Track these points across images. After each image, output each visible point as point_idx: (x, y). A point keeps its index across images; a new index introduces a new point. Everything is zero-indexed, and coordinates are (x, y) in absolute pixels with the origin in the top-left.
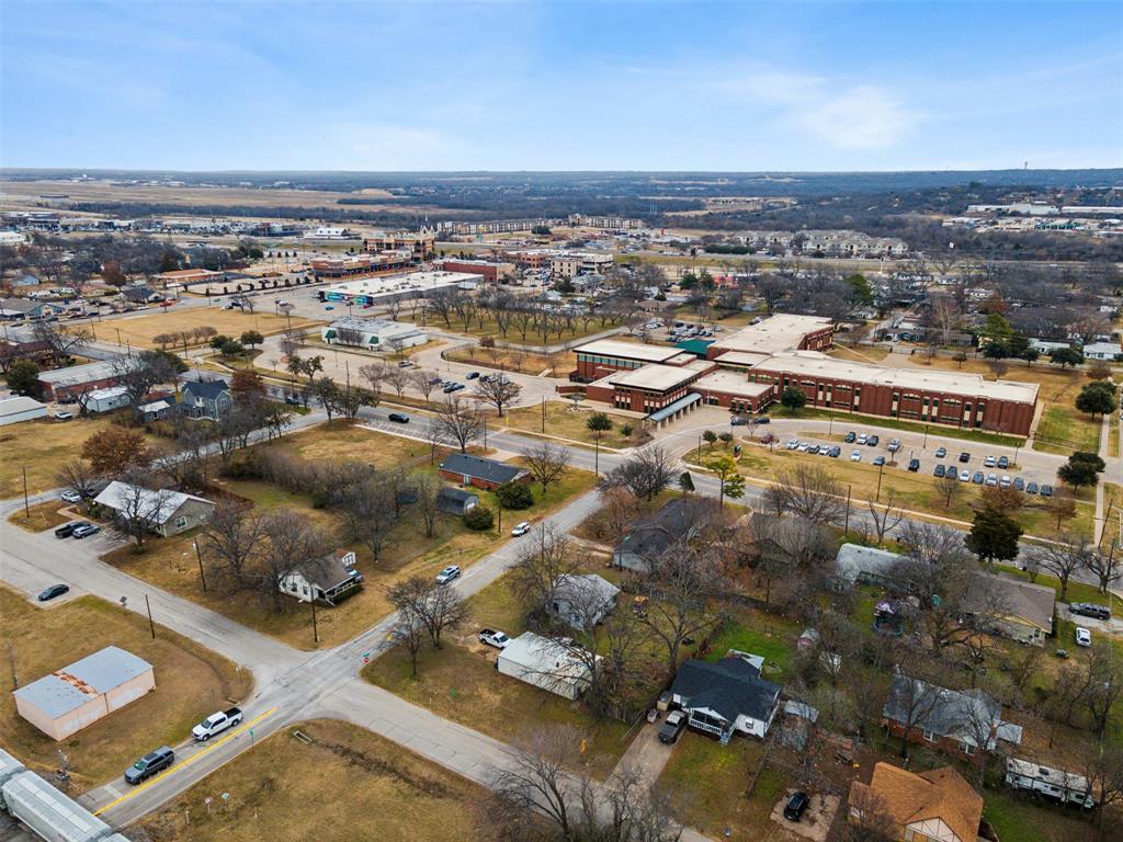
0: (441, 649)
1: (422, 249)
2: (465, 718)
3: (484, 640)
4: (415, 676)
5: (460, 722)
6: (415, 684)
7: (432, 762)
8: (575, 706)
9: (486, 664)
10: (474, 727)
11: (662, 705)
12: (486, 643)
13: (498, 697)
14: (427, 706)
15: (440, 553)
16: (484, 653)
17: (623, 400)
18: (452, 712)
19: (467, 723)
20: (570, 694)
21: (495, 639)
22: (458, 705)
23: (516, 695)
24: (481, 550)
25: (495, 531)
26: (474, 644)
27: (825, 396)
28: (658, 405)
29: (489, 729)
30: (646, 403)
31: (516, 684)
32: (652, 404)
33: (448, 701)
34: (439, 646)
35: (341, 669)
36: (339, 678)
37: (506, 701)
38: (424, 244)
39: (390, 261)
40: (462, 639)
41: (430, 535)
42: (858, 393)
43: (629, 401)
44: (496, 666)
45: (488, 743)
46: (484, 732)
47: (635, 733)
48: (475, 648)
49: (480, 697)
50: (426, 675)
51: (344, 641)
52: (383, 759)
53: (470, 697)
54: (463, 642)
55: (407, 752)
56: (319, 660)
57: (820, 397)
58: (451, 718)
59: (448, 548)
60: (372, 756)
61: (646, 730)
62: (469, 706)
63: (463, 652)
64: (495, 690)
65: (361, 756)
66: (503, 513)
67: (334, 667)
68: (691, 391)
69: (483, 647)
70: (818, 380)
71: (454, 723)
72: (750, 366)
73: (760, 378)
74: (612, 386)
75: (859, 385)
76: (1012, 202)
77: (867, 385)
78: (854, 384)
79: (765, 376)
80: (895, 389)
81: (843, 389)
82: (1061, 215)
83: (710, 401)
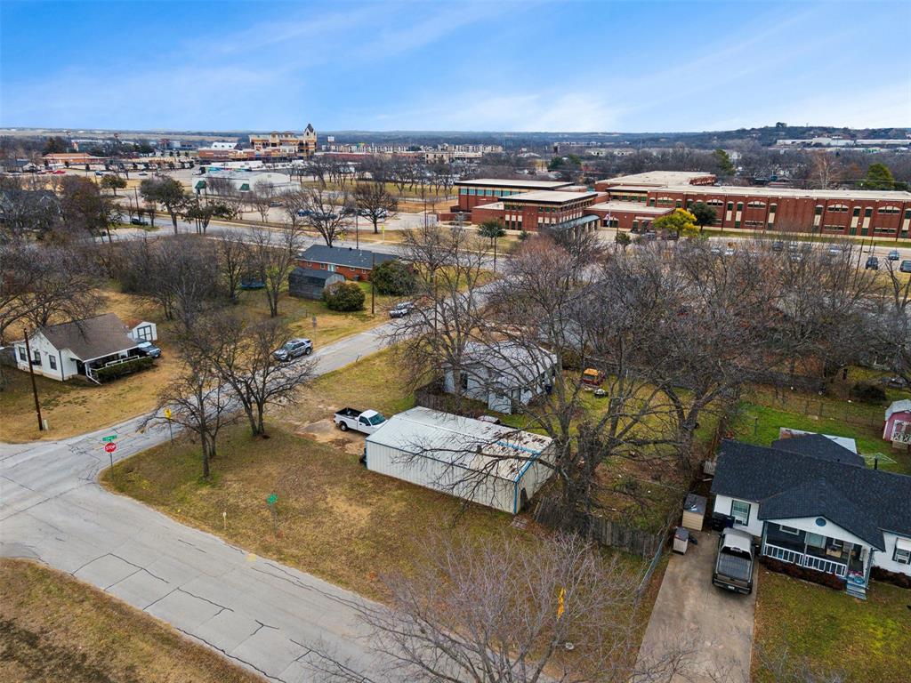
0: (266, 437)
1: (305, 149)
2: (294, 551)
3: (343, 423)
4: (207, 477)
5: (281, 559)
6: (204, 491)
7: (201, 651)
8: (519, 524)
9: (344, 460)
10: (313, 567)
11: (693, 519)
12: (348, 429)
13: (365, 512)
14: (218, 529)
16: (342, 443)
17: (514, 219)
18: (270, 539)
19: (297, 561)
20: (506, 503)
21: (363, 420)
22: (283, 527)
23: (400, 506)
24: (348, 330)
25: (368, 313)
26: (324, 431)
27: (734, 216)
28: (554, 221)
29: (345, 571)
30: (540, 220)
31: (400, 488)
32: (547, 220)
33: (264, 520)
34: (260, 433)
37: (379, 518)
38: (307, 144)
39: (274, 155)
40: (306, 424)
42: (773, 210)
43: (520, 219)
44: (363, 460)
45: (340, 600)
46: (334, 577)
47: (659, 573)
48: (327, 434)
49: (329, 511)
50: (230, 476)
52: (82, 646)
53: (308, 512)
54: (308, 429)
55: (145, 626)
56: (31, 457)
57: (729, 218)
58: (265, 550)
59: (300, 327)
60: (59, 640)
61: (675, 567)
62: (305, 529)
63: (305, 442)
64: (361, 499)
65: (32, 640)
66: (378, 299)
68: (587, 213)
69: (341, 435)
70: (726, 198)
71: (269, 561)
72: (646, 192)
73: (659, 201)
74: (501, 206)
75: (776, 199)
76: (813, 136)
77: (784, 199)
78: (769, 200)
79: (665, 199)
80: (819, 201)
81: (756, 206)
82: (857, 146)
83: (608, 223)
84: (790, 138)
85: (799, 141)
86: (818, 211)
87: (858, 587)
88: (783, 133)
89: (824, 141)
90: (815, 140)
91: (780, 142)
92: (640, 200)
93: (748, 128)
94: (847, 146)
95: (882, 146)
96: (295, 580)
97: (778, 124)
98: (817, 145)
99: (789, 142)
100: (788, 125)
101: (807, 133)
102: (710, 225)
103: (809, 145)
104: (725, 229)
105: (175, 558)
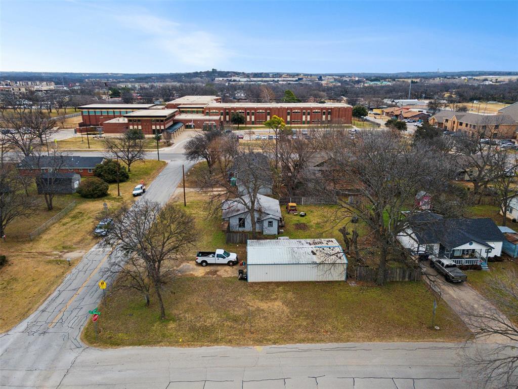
3: (203, 261)
6: (172, 325)
8: (353, 284)
12: (209, 264)
13: (278, 304)
15: (75, 217)
16: (214, 273)
21: (219, 256)
25: (114, 196)
26: (193, 270)
27: (251, 118)
28: (162, 127)
30: (154, 127)
31: (278, 286)
32: (158, 127)
33: (231, 327)
35: (48, 347)
36: (56, 359)
37: (290, 304)
41: (50, 208)
42: (269, 114)
43: (140, 127)
48: (197, 271)
49: (261, 310)
51: (24, 315)
53: (250, 314)
67: (33, 349)
68: (176, 122)
70: (246, 109)
71: (270, 346)
72: (203, 108)
73: (211, 112)
74: (126, 121)
75: (269, 109)
76: (231, 76)
77: (273, 108)
78: (266, 109)
79: (214, 111)
80: (288, 109)
81: (261, 112)
82: (252, 81)
83: (192, 126)
84: (221, 77)
85: (225, 79)
86: (288, 114)
87: (485, 267)
88: (217, 75)
89: (237, 78)
90: (233, 78)
91: (217, 79)
92: (197, 112)
93: (199, 72)
94: (247, 81)
95: (262, 81)
96: (297, 350)
97: (213, 69)
98: (234, 81)
99: (221, 79)
100: (218, 70)
101: (228, 74)
102: (243, 124)
103: (230, 81)
104: (247, 126)
105: (216, 367)
